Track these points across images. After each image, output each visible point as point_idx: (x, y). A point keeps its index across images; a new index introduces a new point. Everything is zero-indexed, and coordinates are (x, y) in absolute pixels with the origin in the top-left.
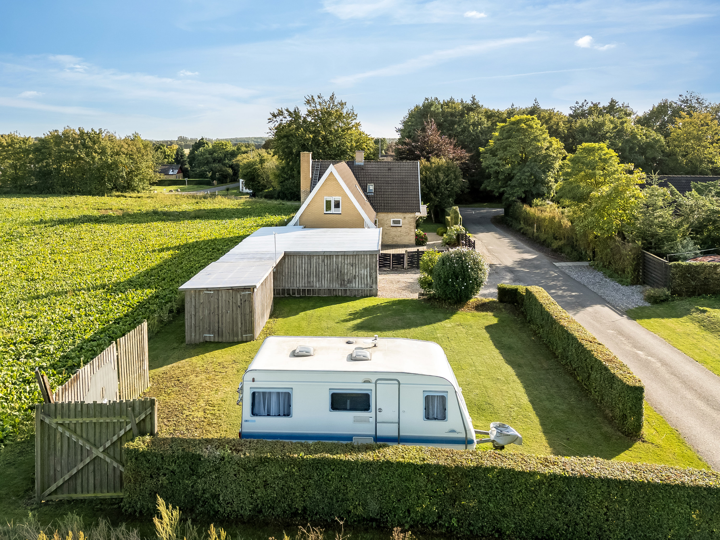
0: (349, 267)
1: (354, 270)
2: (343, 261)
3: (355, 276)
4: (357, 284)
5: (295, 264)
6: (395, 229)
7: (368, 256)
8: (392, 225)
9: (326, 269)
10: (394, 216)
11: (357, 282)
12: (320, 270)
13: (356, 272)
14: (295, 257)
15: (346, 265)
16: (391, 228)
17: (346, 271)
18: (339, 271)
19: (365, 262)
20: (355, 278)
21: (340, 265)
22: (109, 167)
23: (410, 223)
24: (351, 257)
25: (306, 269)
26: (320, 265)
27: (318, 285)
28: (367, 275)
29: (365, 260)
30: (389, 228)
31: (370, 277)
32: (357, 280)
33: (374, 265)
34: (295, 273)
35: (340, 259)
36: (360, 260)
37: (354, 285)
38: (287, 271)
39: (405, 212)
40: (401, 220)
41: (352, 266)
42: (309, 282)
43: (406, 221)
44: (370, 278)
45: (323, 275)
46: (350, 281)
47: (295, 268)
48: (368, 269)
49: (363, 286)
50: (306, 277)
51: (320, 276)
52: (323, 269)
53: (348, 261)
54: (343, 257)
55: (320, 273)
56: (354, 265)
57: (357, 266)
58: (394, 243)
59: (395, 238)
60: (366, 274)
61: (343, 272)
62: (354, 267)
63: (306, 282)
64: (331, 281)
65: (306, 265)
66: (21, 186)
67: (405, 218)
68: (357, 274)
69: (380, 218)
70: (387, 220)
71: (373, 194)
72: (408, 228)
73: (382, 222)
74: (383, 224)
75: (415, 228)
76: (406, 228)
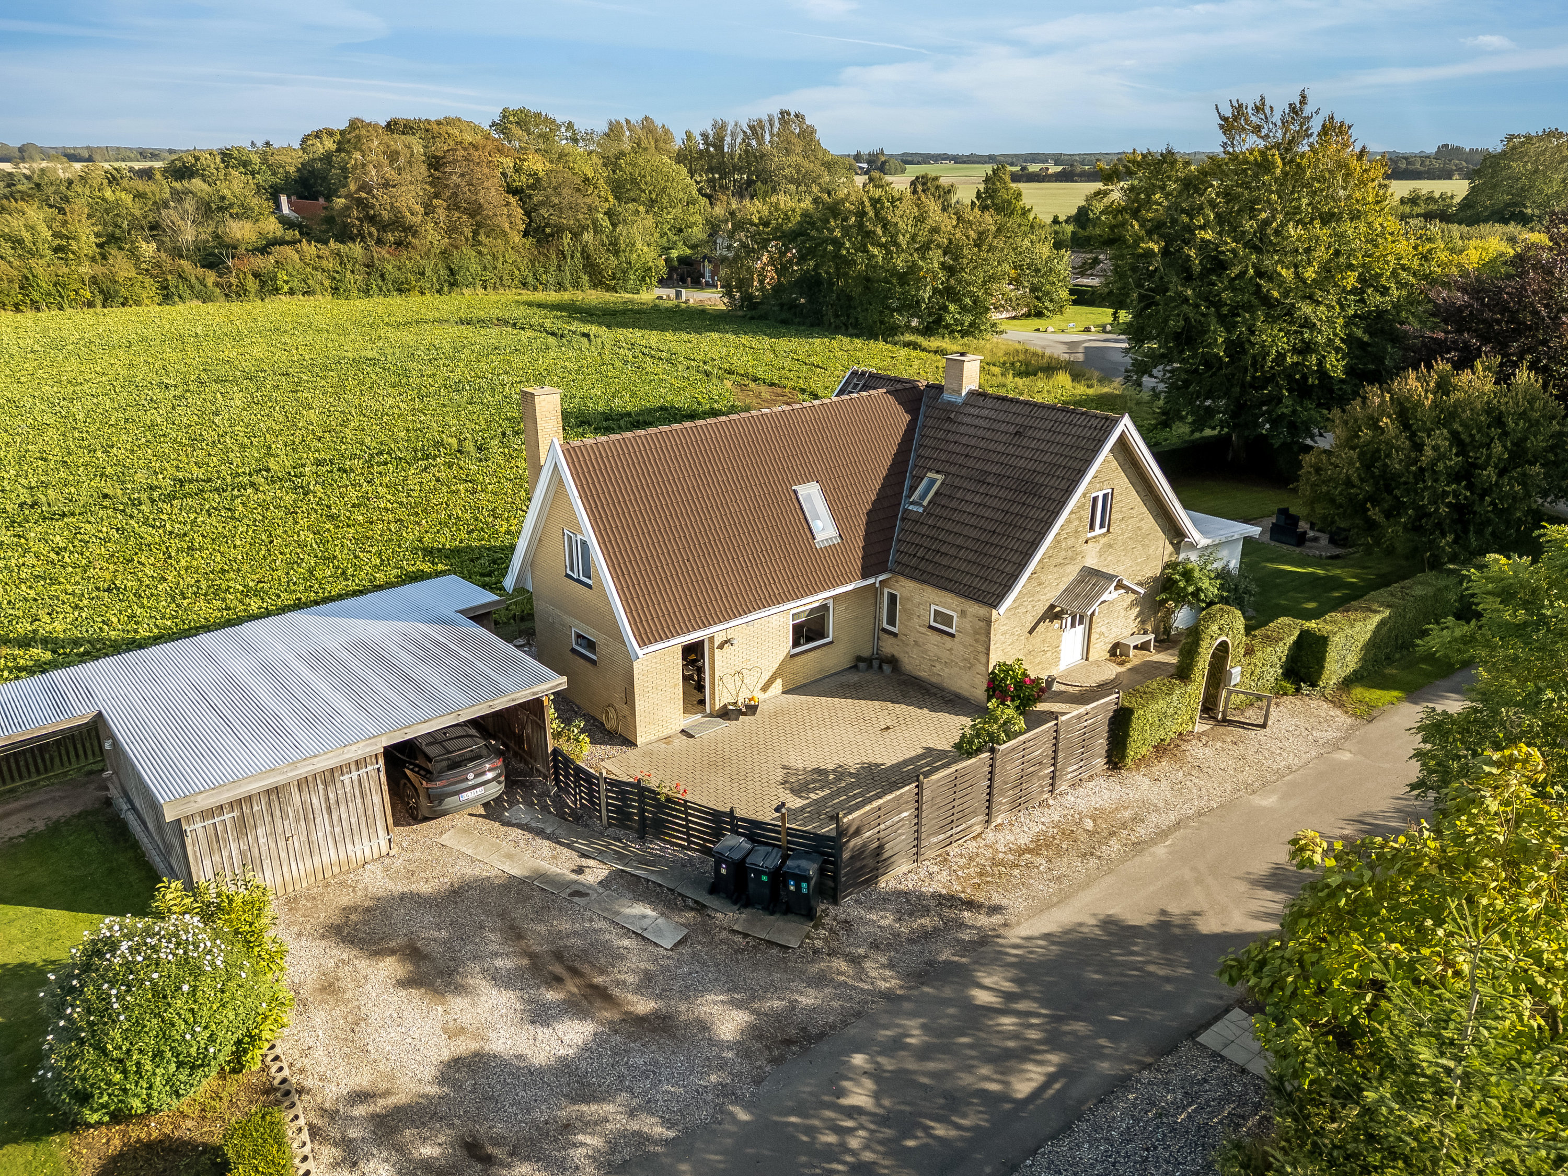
6: (935, 638)
8: (932, 623)
10: (938, 599)
16: (930, 633)
23: (976, 633)
30: (924, 630)
39: (966, 597)
40: (955, 615)
43: (968, 624)
59: (938, 667)
67: (964, 612)
69: (906, 593)
70: (919, 604)
71: (921, 510)
72: (971, 649)
73: (909, 606)
74: (909, 614)
75: (988, 654)
76: (965, 647)
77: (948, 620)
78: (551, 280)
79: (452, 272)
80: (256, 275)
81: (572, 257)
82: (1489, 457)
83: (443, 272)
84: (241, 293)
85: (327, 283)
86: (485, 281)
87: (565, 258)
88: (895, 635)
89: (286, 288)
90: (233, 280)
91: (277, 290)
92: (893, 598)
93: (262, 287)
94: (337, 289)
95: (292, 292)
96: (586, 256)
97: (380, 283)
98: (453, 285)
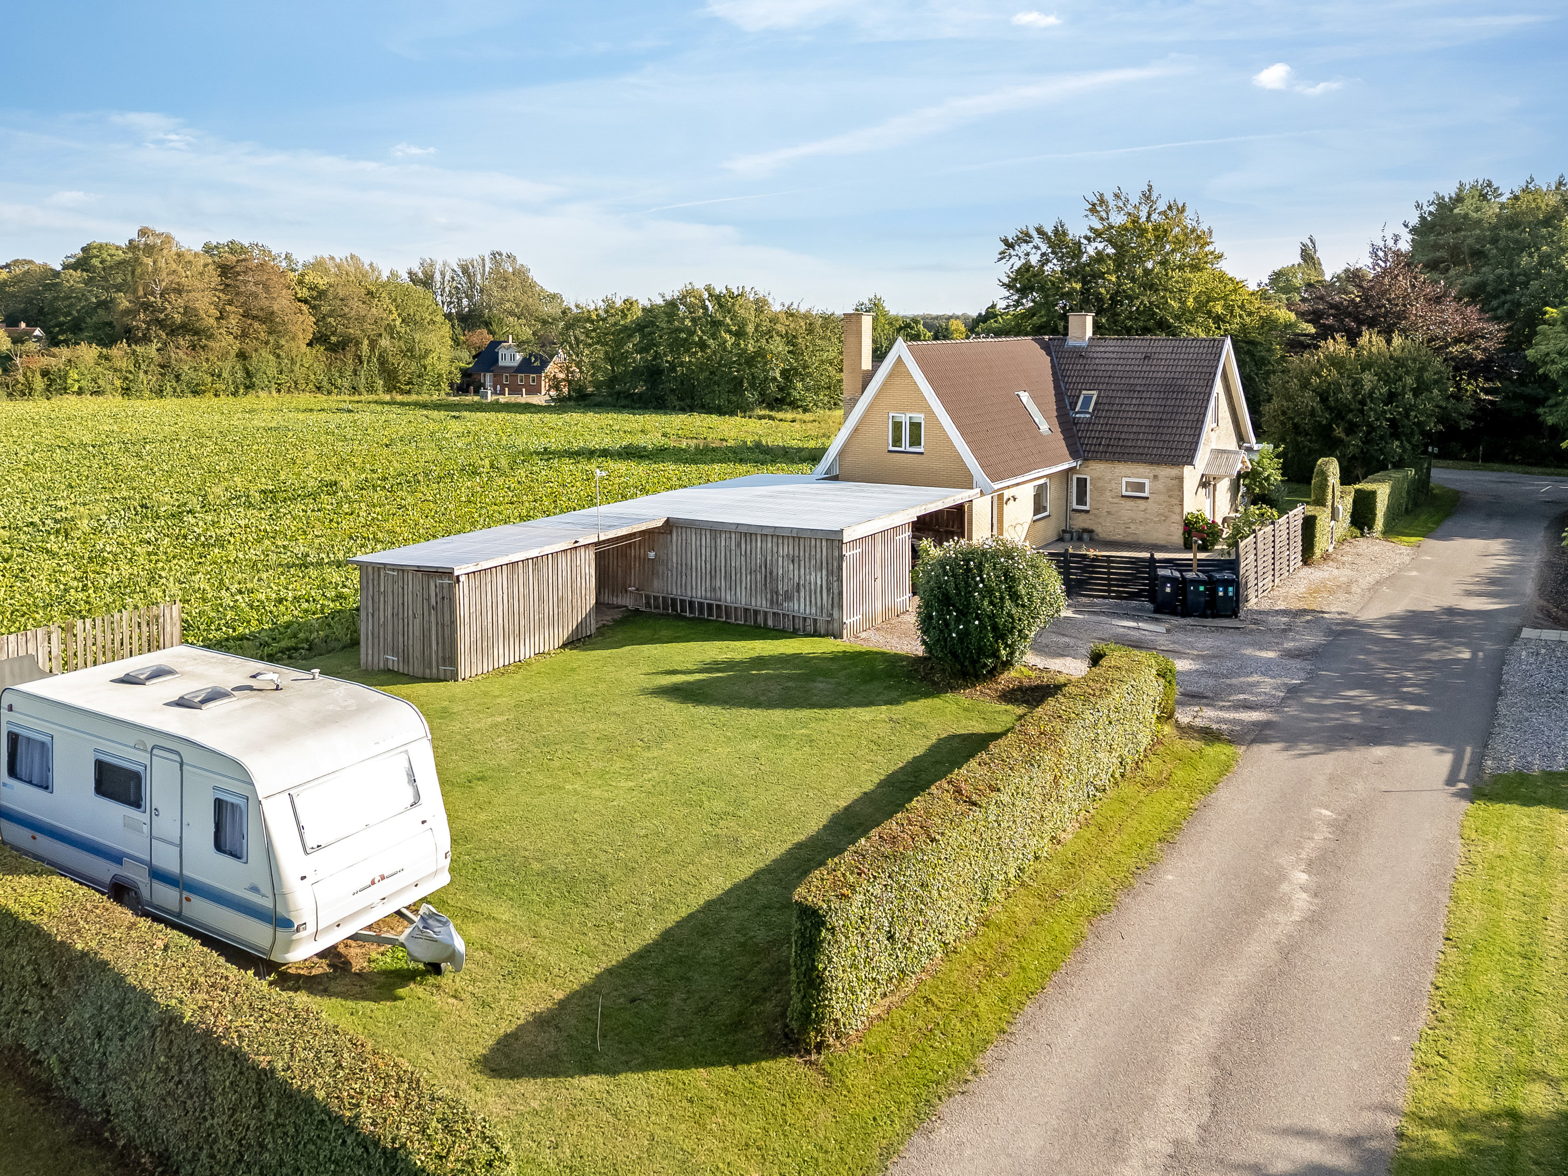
0: (786, 563)
1: (796, 572)
2: (775, 550)
3: (798, 584)
4: (802, 605)
5: (689, 546)
6: (1130, 504)
7: (824, 543)
8: (1124, 493)
9: (743, 563)
10: (1129, 472)
11: (802, 600)
12: (733, 565)
13: (799, 578)
14: (689, 531)
15: (780, 559)
16: (1123, 501)
17: (780, 572)
18: (768, 570)
19: (818, 556)
20: (798, 591)
21: (769, 558)
22: (750, 361)
23: (1169, 490)
24: (791, 540)
25: (708, 559)
26: (733, 552)
27: (728, 598)
28: (821, 586)
29: (819, 550)
30: (1116, 500)
31: (828, 591)
32: (802, 594)
33: (835, 564)
34: (689, 567)
35: (769, 545)
36: (807, 549)
37: (796, 607)
38: (674, 560)
39: (1158, 463)
40: (1147, 481)
41: (793, 561)
42: (713, 589)
43: (1160, 485)
44: (828, 595)
45: (738, 576)
46: (788, 597)
47: (689, 555)
48: (824, 572)
49: (813, 611)
50: (708, 577)
51: (733, 578)
52: (738, 563)
53: (784, 550)
54: (775, 540)
55: (733, 573)
56: (796, 559)
57: (802, 563)
58: (1129, 539)
59: (1133, 527)
60: (819, 582)
61: (775, 573)
62: (796, 565)
63: (708, 589)
64: (751, 592)
65: (708, 550)
66: (619, 393)
67: (1155, 477)
68: (802, 582)
69: (1096, 474)
70: (1111, 480)
71: (1088, 416)
72: (1165, 504)
73: (1100, 484)
74: (1100, 491)
75: (1182, 505)
76: (1160, 504)
77: (1140, 487)
78: (346, 384)
79: (249, 374)
80: (45, 373)
81: (368, 362)
82: (1404, 387)
83: (240, 374)
84: (27, 392)
85: (118, 383)
86: (279, 385)
87: (361, 362)
88: (1087, 512)
89: (76, 388)
90: (21, 379)
91: (65, 389)
92: (1082, 483)
93: (50, 385)
94: (128, 389)
95: (80, 392)
96: (382, 361)
97: (175, 384)
98: (249, 387)
